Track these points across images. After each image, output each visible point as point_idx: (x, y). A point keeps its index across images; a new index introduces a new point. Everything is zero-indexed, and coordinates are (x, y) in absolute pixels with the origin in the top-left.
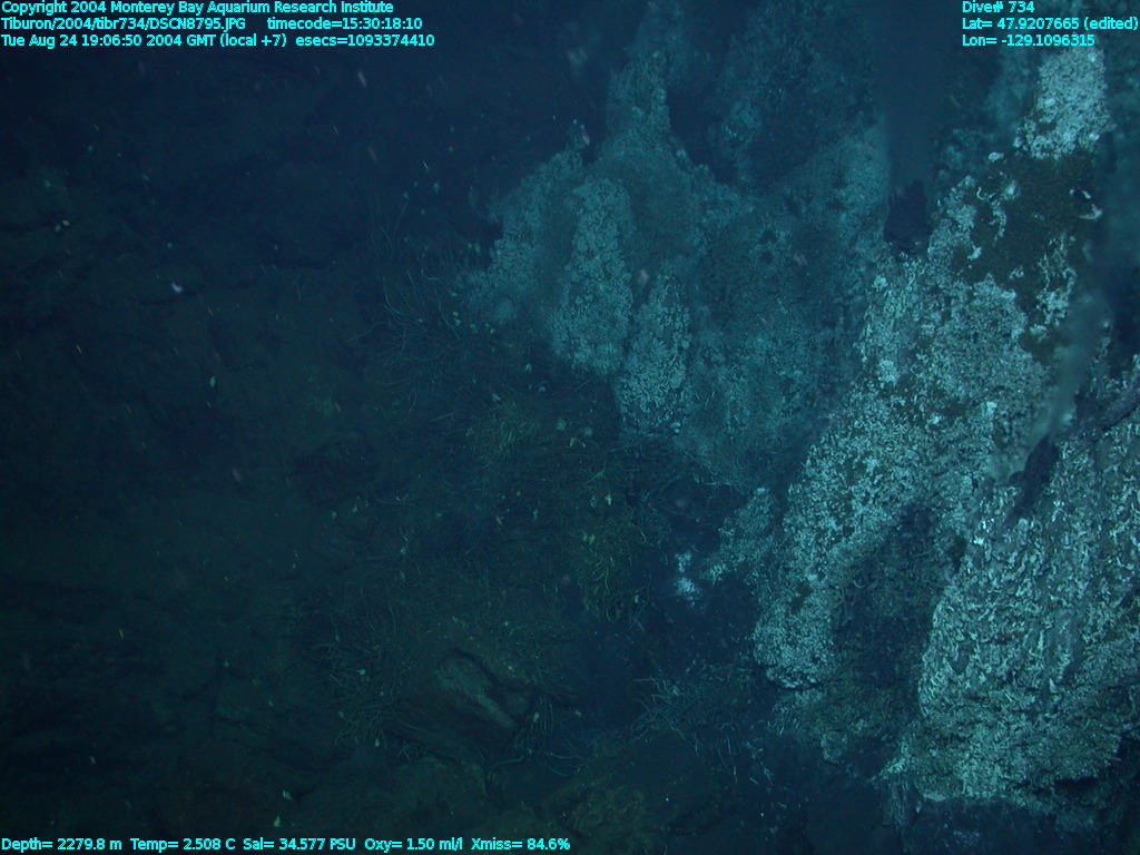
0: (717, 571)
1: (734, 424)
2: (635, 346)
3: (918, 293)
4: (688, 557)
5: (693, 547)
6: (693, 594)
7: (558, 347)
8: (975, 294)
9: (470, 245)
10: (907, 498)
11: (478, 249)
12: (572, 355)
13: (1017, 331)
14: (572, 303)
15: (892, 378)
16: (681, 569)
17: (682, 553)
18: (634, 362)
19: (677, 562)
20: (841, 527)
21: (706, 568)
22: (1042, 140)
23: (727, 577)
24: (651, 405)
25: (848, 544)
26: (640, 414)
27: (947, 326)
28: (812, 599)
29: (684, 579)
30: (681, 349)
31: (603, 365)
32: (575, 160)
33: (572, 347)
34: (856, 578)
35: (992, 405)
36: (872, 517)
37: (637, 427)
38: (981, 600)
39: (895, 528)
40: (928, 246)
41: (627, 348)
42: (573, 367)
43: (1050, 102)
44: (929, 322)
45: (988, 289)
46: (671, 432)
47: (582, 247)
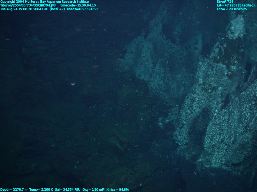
0: (167, 121)
1: (173, 93)
2: (153, 76)
3: (208, 65)
4: (161, 118)
5: (163, 117)
6: (162, 126)
7: (137, 75)
8: (218, 66)
9: (120, 55)
10: (204, 106)
11: (122, 55)
12: (140, 78)
13: (226, 73)
14: (140, 67)
15: (201, 82)
16: (160, 121)
17: (160, 118)
18: (152, 79)
19: (159, 119)
20: (191, 112)
21: (165, 121)
22: (231, 35)
23: (169, 123)
24: (156, 88)
25: (192, 115)
26: (153, 89)
27: (213, 72)
28: (185, 126)
29: (160, 123)
30: (162, 77)
31: (146, 80)
32: (142, 38)
33: (140, 76)
34: (193, 122)
35: (220, 88)
36: (197, 110)
37: (153, 92)
38: (216, 126)
39: (201, 112)
40: (210, 56)
41: (151, 76)
42: (140, 80)
44: (209, 71)
46: (160, 94)
47: (142, 55)
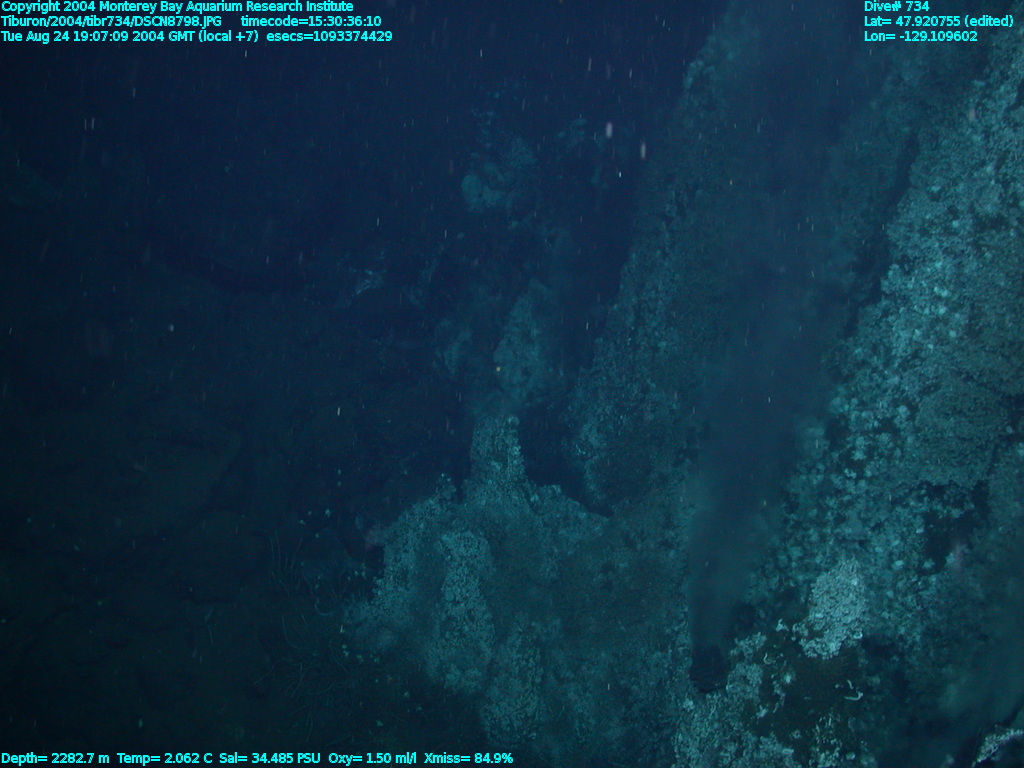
2: (496, 680)
3: (719, 721)
8: (760, 746)
12: (445, 678)
22: (812, 643)
24: (510, 725)
26: (502, 731)
33: (444, 671)
40: (726, 685)
42: (445, 687)
43: (819, 615)
44: (726, 751)
45: (771, 745)
46: (529, 740)
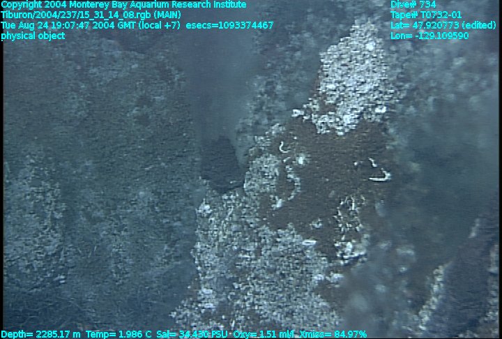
8: (278, 240)
22: (325, 118)
27: (259, 261)
30: (54, 220)
40: (244, 182)
43: (331, 86)
44: (246, 252)
45: (289, 237)
